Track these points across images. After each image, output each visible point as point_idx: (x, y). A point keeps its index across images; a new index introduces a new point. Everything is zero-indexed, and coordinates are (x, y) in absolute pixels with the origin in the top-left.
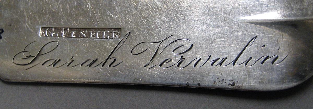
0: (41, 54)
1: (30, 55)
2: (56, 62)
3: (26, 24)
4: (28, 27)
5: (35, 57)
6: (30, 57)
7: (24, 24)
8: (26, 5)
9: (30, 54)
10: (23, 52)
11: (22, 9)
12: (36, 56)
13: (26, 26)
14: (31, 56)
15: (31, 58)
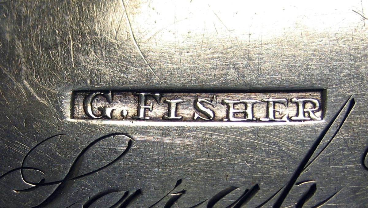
0: (79, 175)
1: (43, 180)
2: (127, 198)
3: (25, 82)
4: (32, 90)
5: (58, 185)
6: (42, 183)
7: (18, 84)
8: (19, 24)
9: (43, 175)
10: (19, 168)
11: (8, 37)
12: (64, 181)
13: (25, 88)
14: (46, 181)
15: (47, 187)
